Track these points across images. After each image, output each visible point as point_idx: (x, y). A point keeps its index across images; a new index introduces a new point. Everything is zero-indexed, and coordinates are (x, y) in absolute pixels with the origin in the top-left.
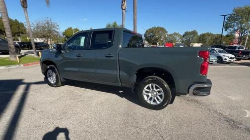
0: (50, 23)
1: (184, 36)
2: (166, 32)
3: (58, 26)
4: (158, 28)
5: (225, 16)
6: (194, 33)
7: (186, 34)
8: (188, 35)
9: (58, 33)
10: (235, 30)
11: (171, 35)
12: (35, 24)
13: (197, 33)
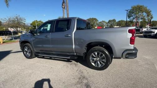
0: (19, 18)
1: (108, 23)
2: (98, 21)
3: (25, 20)
4: (93, 18)
5: (127, 10)
6: (114, 20)
7: (110, 21)
8: (110, 22)
9: (24, 24)
10: (133, 18)
11: (101, 22)
12: (7, 19)
13: (115, 21)
